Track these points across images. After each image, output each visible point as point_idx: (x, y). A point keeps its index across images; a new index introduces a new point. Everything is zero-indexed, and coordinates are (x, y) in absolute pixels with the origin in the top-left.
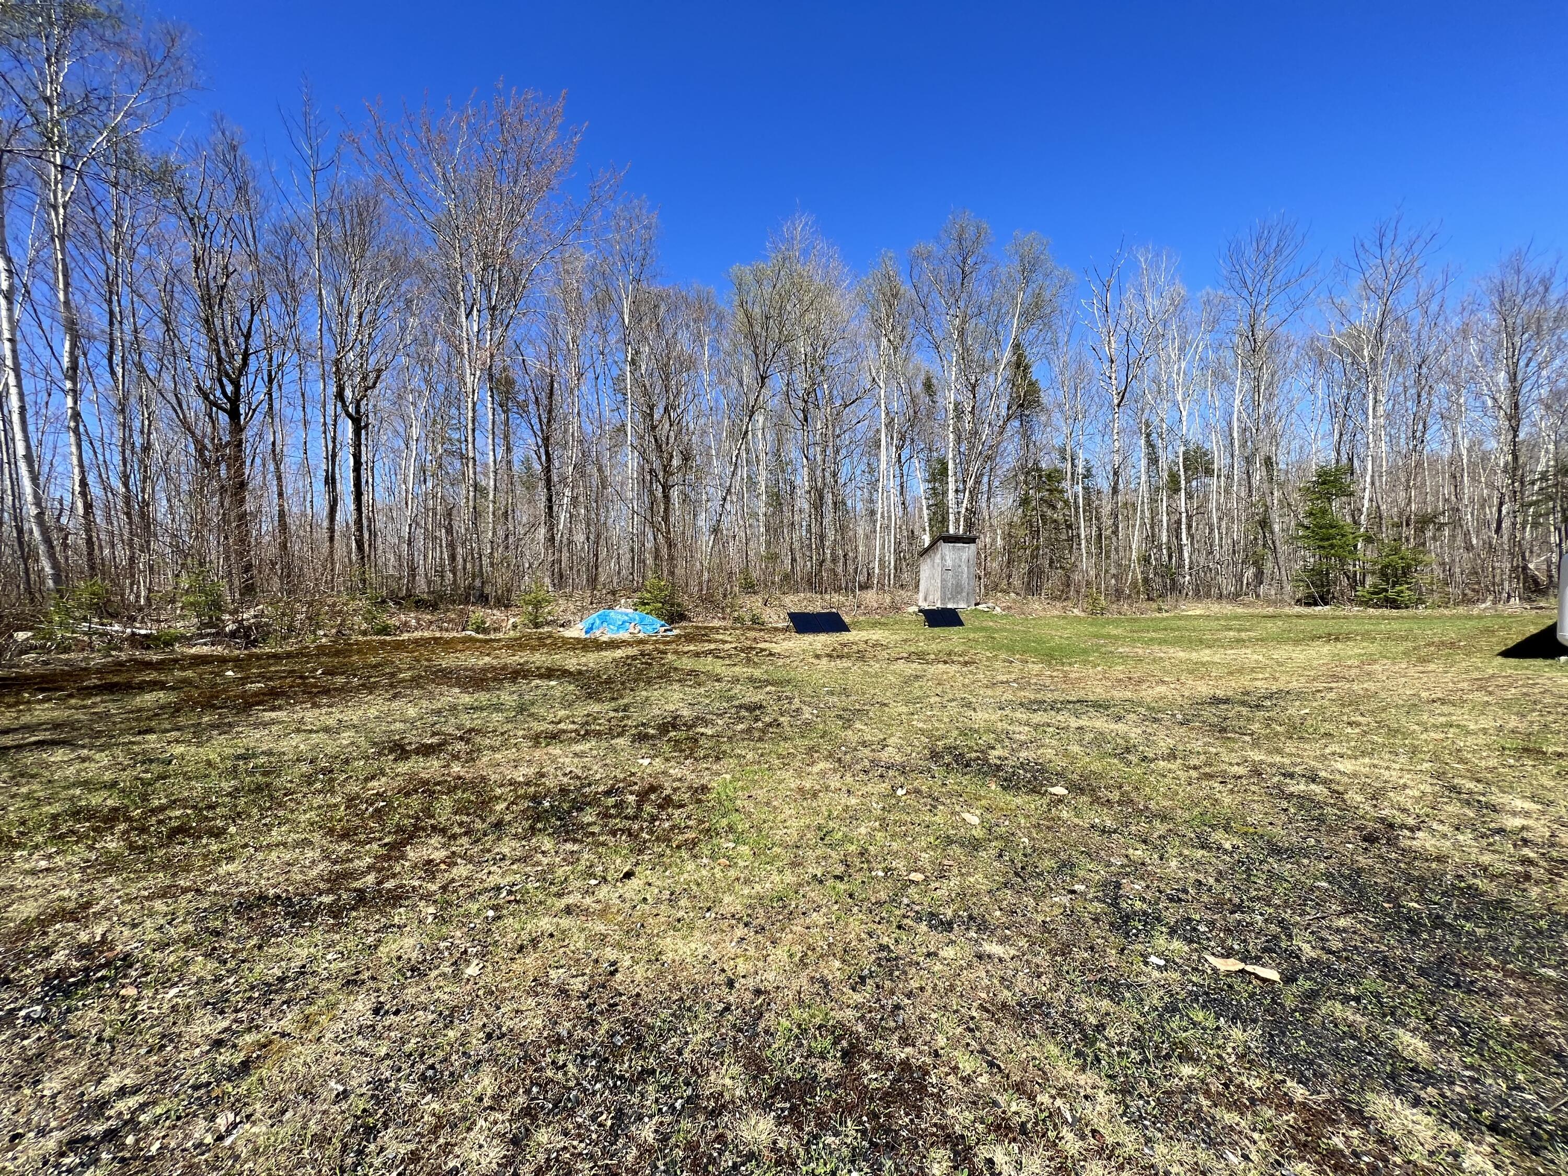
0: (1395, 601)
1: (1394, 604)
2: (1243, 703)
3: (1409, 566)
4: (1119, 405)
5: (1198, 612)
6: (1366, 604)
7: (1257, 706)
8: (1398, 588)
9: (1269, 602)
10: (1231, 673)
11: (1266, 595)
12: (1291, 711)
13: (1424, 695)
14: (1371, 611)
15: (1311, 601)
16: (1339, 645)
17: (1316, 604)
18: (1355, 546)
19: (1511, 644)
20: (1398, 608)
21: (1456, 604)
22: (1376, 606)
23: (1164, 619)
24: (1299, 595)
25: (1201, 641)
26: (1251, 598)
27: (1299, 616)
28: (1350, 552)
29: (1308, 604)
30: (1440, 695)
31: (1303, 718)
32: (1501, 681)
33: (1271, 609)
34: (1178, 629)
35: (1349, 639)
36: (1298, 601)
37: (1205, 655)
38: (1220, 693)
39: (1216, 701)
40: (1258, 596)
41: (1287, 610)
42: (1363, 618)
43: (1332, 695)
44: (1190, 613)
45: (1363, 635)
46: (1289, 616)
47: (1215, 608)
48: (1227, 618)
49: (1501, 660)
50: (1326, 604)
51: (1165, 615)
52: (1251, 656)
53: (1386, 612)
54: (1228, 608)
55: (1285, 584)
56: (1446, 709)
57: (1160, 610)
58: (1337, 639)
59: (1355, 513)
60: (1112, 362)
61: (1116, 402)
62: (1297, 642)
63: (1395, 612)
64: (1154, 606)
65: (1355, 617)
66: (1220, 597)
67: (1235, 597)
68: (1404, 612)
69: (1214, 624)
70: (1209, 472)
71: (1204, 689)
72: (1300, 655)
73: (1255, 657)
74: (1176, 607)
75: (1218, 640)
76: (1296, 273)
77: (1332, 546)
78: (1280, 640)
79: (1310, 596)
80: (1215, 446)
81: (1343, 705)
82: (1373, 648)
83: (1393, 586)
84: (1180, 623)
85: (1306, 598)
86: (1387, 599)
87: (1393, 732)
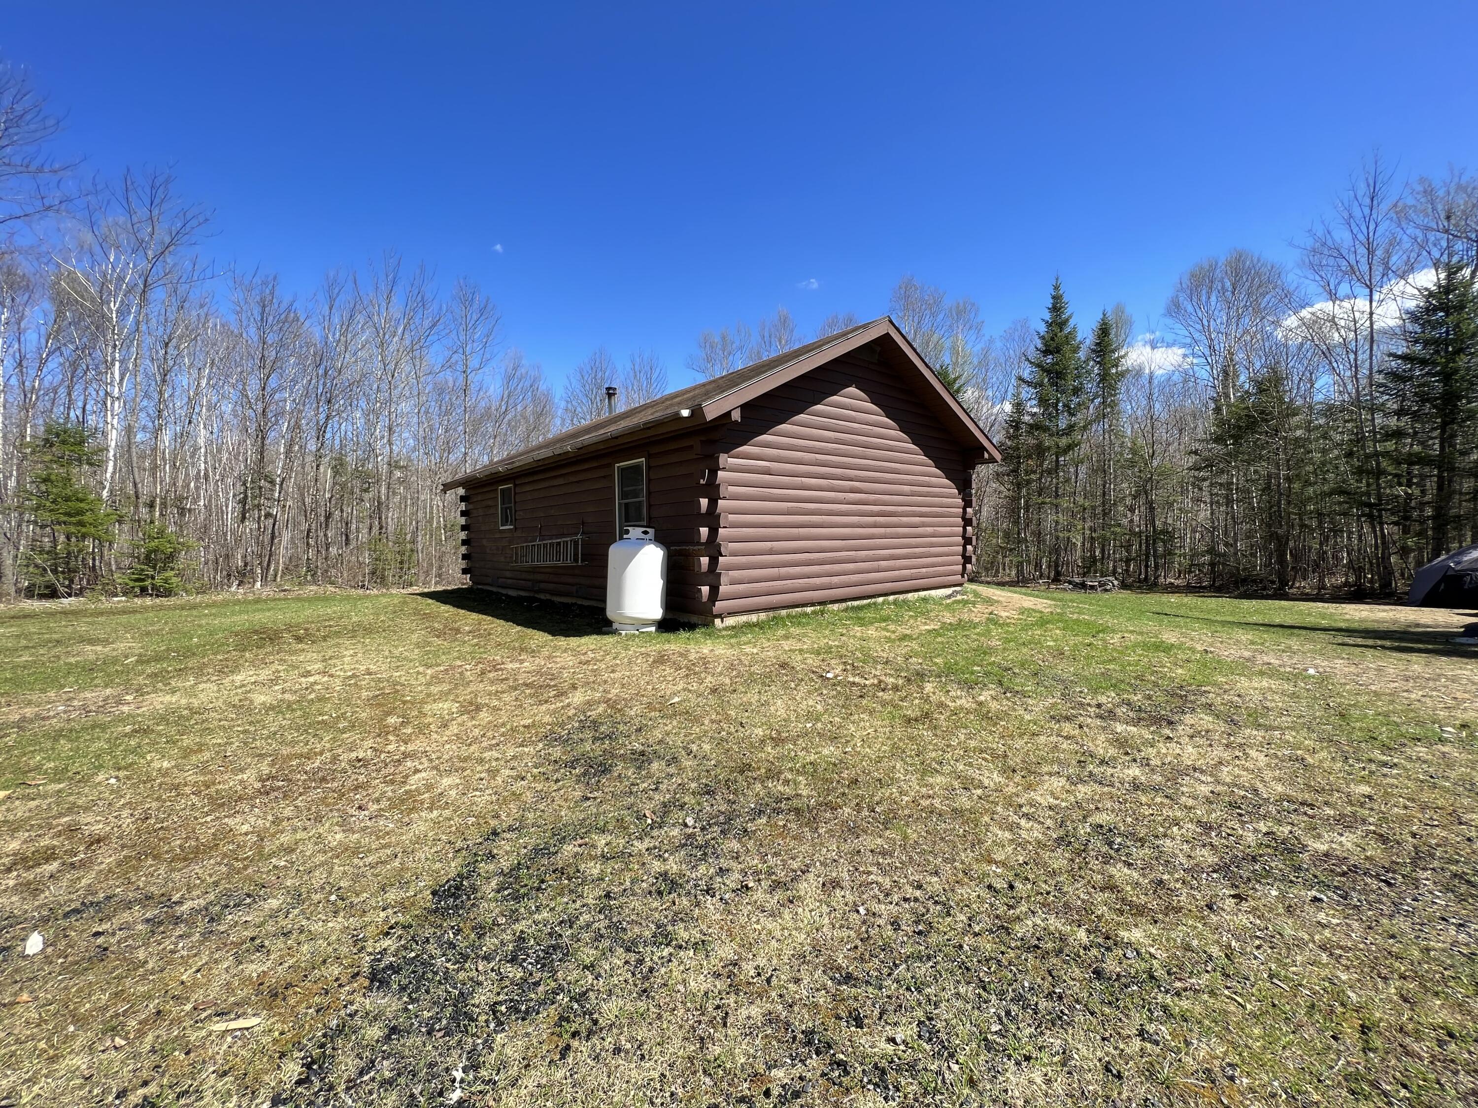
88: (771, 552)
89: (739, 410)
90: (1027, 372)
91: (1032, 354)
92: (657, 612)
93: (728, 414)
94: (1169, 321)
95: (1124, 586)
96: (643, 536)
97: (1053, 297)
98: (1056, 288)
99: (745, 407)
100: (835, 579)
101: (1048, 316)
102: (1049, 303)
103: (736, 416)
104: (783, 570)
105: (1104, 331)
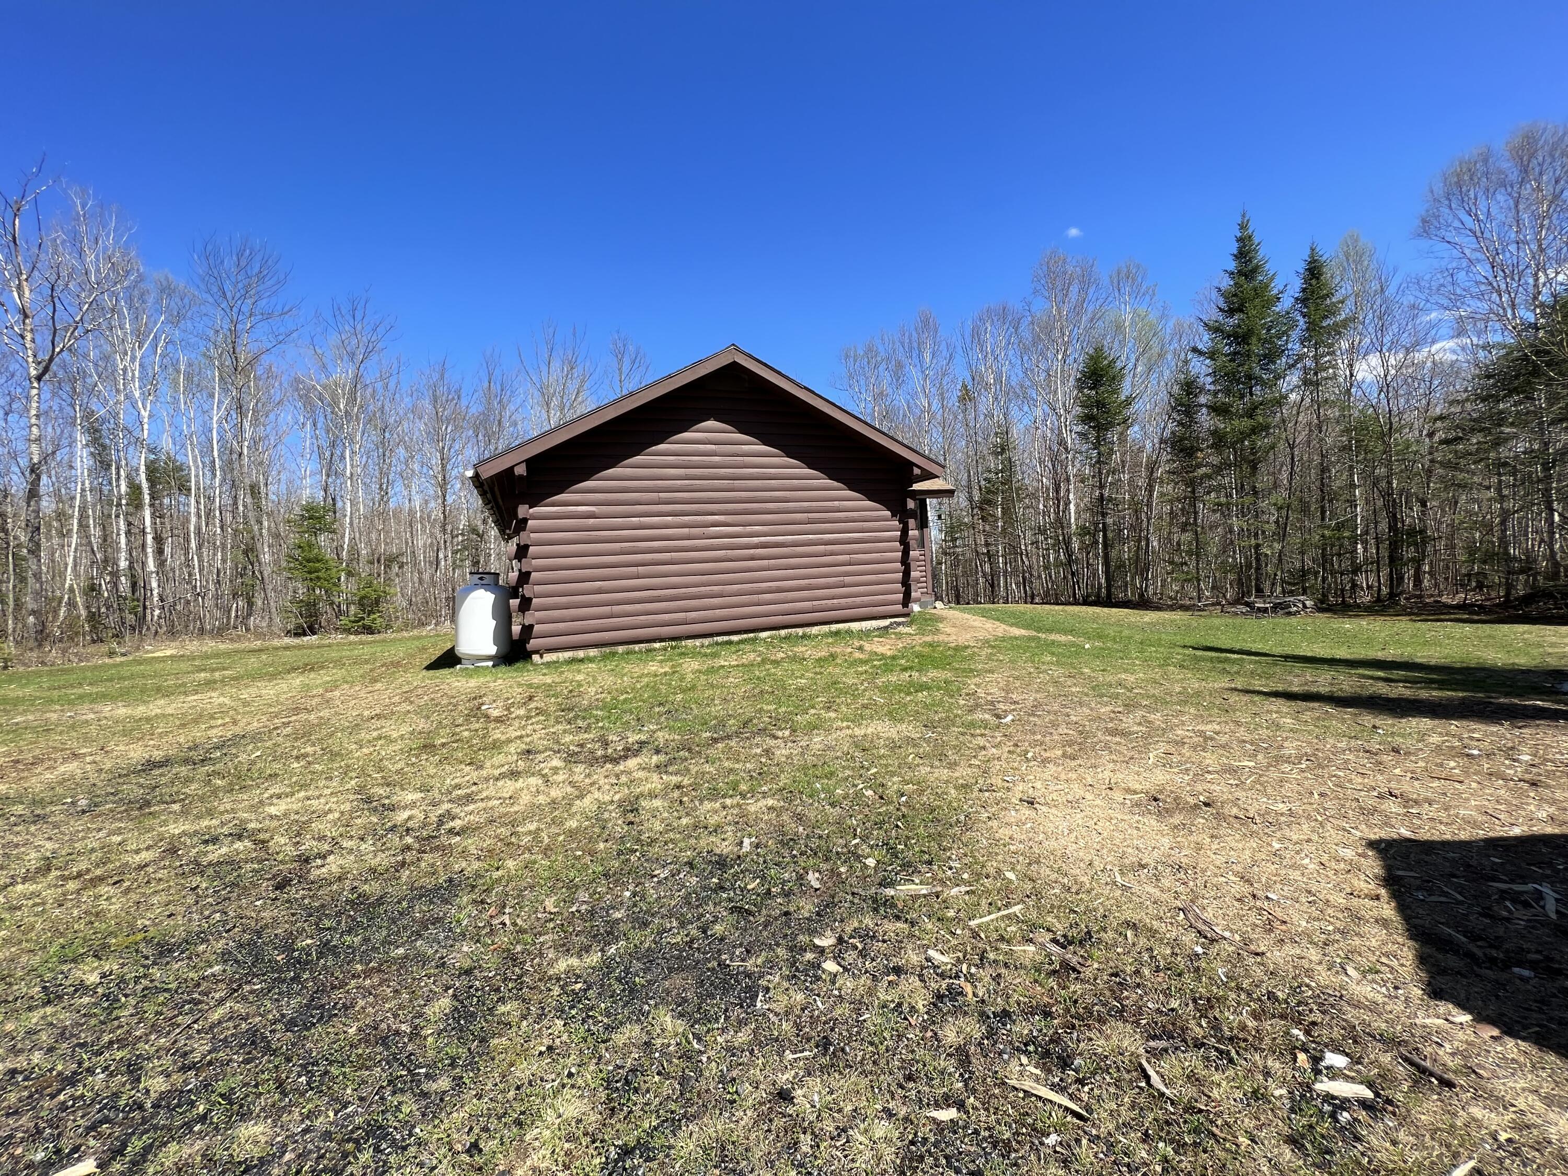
0: (370, 627)
1: (369, 630)
2: (186, 761)
3: (380, 597)
4: (39, 378)
5: (169, 652)
6: (348, 631)
7: (203, 761)
8: (372, 617)
9: (259, 635)
10: (183, 726)
11: (256, 627)
12: (243, 757)
13: (366, 713)
14: (352, 637)
15: (300, 632)
16: (312, 675)
17: (305, 634)
18: (339, 580)
19: (434, 658)
20: (372, 633)
21: (414, 627)
22: (357, 633)
23: (115, 666)
24: (290, 627)
25: (158, 690)
26: (241, 631)
27: (287, 648)
28: (335, 584)
29: (297, 635)
30: (378, 711)
31: (253, 763)
32: (420, 691)
33: (259, 643)
34: (132, 677)
35: (322, 668)
36: (289, 632)
37: (157, 707)
38: (158, 755)
39: (151, 765)
40: (248, 630)
41: (276, 642)
42: (344, 644)
43: (289, 730)
44: (156, 655)
45: (335, 662)
46: (277, 649)
47: (193, 646)
48: (206, 656)
49: (424, 672)
50: (314, 633)
51: (119, 659)
52: (216, 699)
53: (363, 637)
54: (210, 645)
55: (274, 615)
56: (378, 724)
57: (111, 654)
58: (312, 669)
59: (338, 550)
60: (26, 316)
61: (33, 372)
62: (273, 676)
63: (370, 638)
64: (104, 648)
65: (338, 644)
66: (202, 631)
67: (219, 633)
68: (377, 637)
69: (184, 666)
70: (184, 488)
71: (137, 753)
72: (269, 690)
73: (222, 699)
74: (138, 649)
75: (184, 685)
76: (279, 307)
77: (318, 578)
78: (255, 676)
79: (299, 626)
80: (191, 460)
81: (296, 739)
82: (339, 673)
83: (369, 615)
84: (137, 669)
85: (296, 628)
86: (364, 627)
87: (334, 756)
88: (600, 591)
89: (524, 465)
90: (1205, 341)
91: (1213, 315)
92: (492, 650)
93: (511, 469)
94: (1424, 244)
95: (1323, 606)
96: (479, 582)
97: (1240, 240)
98: (1243, 227)
99: (530, 462)
100: (693, 615)
101: (1232, 265)
102: (1234, 248)
103: (521, 470)
104: (616, 609)
105: (1314, 271)
